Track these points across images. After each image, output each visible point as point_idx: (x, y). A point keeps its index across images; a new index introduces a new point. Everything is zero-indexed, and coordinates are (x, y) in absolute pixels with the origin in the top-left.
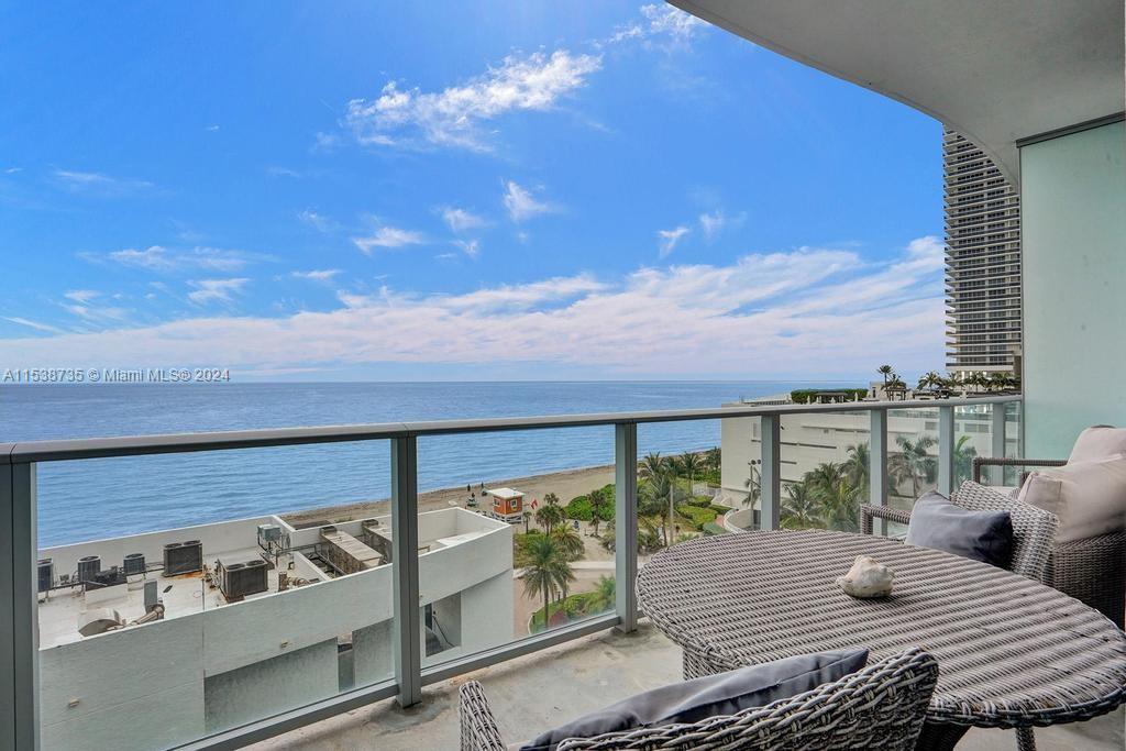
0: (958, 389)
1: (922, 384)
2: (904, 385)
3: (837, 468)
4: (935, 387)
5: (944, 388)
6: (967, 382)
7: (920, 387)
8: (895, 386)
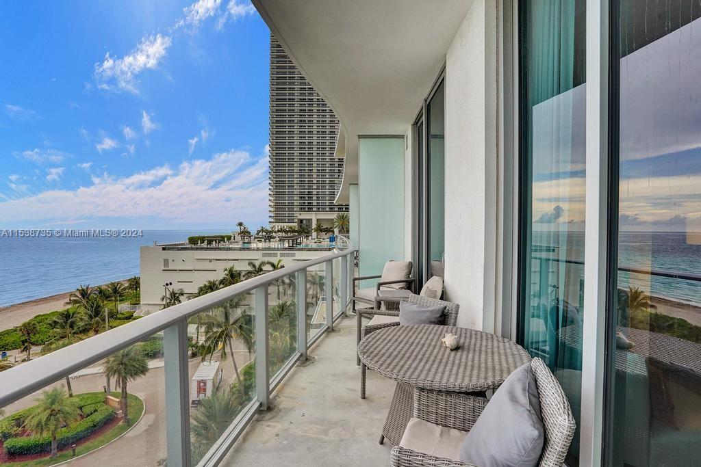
0: (274, 234)
1: (259, 232)
2: (250, 233)
3: (217, 283)
4: (264, 234)
5: (268, 236)
6: (278, 231)
7: (257, 234)
8: (245, 233)
